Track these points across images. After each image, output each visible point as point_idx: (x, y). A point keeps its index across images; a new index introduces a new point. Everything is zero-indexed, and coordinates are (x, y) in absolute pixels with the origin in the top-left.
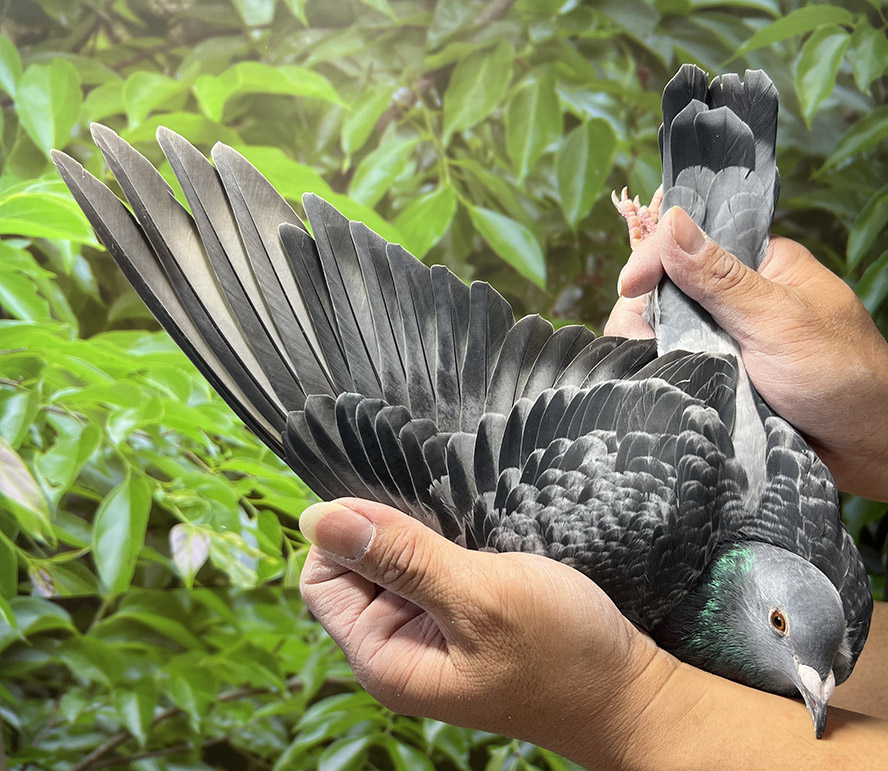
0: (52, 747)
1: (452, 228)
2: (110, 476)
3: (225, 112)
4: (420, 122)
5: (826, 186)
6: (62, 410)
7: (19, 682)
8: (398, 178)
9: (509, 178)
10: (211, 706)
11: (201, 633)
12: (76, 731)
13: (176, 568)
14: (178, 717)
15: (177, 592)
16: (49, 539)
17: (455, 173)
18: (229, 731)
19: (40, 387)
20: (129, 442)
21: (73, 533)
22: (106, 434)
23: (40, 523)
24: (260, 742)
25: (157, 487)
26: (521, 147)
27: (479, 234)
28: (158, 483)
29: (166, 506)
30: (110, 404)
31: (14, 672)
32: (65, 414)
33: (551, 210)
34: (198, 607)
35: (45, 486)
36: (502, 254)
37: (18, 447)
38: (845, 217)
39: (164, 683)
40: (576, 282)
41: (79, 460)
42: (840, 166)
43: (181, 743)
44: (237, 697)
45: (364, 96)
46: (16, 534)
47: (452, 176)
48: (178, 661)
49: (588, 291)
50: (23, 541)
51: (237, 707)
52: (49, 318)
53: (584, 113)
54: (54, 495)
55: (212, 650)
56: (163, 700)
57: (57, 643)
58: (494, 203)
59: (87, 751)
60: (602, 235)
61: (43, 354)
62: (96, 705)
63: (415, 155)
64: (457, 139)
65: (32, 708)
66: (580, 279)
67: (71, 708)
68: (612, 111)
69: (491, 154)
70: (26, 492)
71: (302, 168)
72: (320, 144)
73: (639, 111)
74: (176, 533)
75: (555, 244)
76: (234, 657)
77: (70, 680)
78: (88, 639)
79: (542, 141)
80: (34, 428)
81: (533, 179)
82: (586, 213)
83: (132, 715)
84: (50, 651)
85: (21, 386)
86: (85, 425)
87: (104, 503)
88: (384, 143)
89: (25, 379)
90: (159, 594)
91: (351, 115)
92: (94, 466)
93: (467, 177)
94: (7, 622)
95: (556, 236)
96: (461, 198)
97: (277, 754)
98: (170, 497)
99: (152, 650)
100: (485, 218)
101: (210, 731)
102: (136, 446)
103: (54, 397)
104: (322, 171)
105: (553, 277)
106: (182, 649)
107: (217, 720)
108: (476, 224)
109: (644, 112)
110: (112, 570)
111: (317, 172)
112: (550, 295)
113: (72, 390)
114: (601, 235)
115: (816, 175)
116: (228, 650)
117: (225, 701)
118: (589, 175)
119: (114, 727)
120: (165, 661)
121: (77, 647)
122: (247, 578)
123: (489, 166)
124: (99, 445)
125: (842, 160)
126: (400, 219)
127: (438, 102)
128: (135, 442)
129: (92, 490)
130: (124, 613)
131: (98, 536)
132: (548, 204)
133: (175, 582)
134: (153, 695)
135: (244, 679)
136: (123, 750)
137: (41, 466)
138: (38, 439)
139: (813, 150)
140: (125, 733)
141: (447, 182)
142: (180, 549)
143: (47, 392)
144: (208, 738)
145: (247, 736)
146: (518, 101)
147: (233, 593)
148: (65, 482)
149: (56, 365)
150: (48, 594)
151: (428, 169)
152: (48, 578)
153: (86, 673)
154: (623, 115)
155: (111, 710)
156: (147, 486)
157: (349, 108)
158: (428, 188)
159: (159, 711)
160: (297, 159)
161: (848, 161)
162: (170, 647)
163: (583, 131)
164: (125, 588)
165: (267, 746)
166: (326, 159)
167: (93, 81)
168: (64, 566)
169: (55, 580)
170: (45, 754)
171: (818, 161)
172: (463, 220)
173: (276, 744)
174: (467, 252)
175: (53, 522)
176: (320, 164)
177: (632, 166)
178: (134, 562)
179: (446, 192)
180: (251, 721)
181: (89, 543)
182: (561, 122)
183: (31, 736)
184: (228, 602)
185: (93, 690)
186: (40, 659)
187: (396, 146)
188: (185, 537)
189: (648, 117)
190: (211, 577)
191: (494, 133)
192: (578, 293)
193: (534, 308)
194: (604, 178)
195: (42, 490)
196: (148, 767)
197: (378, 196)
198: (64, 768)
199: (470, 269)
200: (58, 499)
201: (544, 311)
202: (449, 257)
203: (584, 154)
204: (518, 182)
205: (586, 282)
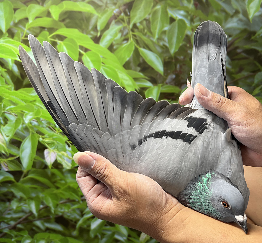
0: (9, 216)
1: (133, 55)
2: (25, 133)
3: (60, 17)
4: (123, 20)
6: (9, 112)
8: (116, 38)
9: (152, 39)
10: (57, 205)
11: (55, 182)
12: (16, 212)
13: (46, 163)
14: (47, 208)
15: (46, 170)
16: (6, 153)
17: (134, 37)
18: (63, 213)
19: (2, 105)
20: (31, 123)
21: (14, 151)
22: (23, 120)
23: (4, 148)
24: (73, 216)
25: (40, 137)
26: (156, 29)
27: (142, 57)
28: (40, 136)
29: (43, 143)
30: (24, 111)
32: (11, 114)
33: (165, 49)
34: (53, 174)
35: (5, 136)
36: (149, 64)
39: (43, 198)
40: (173, 73)
41: (15, 128)
42: (261, 35)
43: (48, 216)
44: (65, 203)
45: (104, 12)
47: (133, 37)
48: (47, 191)
49: (177, 76)
51: (65, 205)
52: (5, 83)
53: (176, 17)
54: (7, 139)
55: (58, 188)
56: (42, 203)
57: (10, 185)
58: (147, 47)
59: (20, 218)
60: (182, 57)
61: (3, 95)
62: (22, 204)
63: (121, 31)
64: (135, 26)
65: (2, 204)
67: (14, 205)
68: (186, 17)
69: (146, 31)
71: (84, 35)
72: (90, 27)
73: (194, 16)
74: (46, 151)
75: (166, 60)
77: (14, 196)
78: (19, 184)
79: (163, 27)
80: (1, 118)
81: (159, 39)
82: (177, 50)
83: (33, 207)
84: (8, 187)
86: (17, 117)
87: (23, 142)
88: (111, 27)
90: (40, 170)
91: (100, 18)
92: (19, 130)
93: (138, 38)
95: (167, 58)
96: (136, 45)
97: (78, 220)
98: (44, 140)
99: (39, 188)
100: (144, 52)
101: (57, 213)
102: (33, 124)
103: (7, 109)
104: (91, 36)
105: (165, 71)
106: (48, 188)
107: (59, 210)
108: (141, 54)
109: (196, 17)
110: (26, 163)
111: (89, 36)
112: (165, 77)
113: (12, 106)
115: (253, 38)
116: (62, 188)
117: (62, 203)
118: (178, 38)
119: (28, 211)
120: (43, 191)
121: (16, 186)
122: (68, 166)
123: (145, 35)
124: (21, 123)
126: (116, 52)
127: (129, 14)
128: (33, 123)
129: (20, 138)
130: (30, 176)
131: (22, 152)
132: (164, 47)
133: (46, 167)
134: (39, 201)
135: (67, 197)
136: (30, 218)
137: (3, 130)
138: (2, 122)
140: (31, 213)
141: (131, 40)
142: (47, 156)
143: (5, 107)
144: (57, 215)
145: (69, 214)
146: (155, 13)
147: (64, 170)
148: (11, 135)
149: (7, 99)
150: (7, 170)
151: (125, 36)
152: (6, 165)
153: (19, 194)
154: (189, 18)
155: (26, 205)
156: (37, 137)
157: (100, 15)
158: (125, 42)
159: (41, 206)
160: (83, 32)
162: (44, 187)
163: (176, 23)
164: (30, 168)
165: (75, 218)
166: (92, 32)
167: (17, 7)
168: (11, 161)
169: (8, 166)
170: (7, 219)
172: (136, 52)
173: (78, 217)
174: (138, 63)
175: (7, 147)
176: (91, 34)
177: (192, 35)
178: (33, 160)
179: (131, 43)
180: (70, 210)
181: (19, 154)
182: (169, 20)
183: (3, 213)
184: (62, 173)
185: (21, 200)
186: (4, 190)
188: (49, 153)
189: (198, 18)
190: (57, 165)
191: (147, 24)
192: (174, 76)
193: (159, 81)
194: (183, 39)
195: (4, 138)
196: (38, 223)
197: (109, 44)
198: (13, 223)
199: (139, 69)
200: (9, 140)
201: (163, 82)
202: (132, 64)
203: (176, 31)
204: (155, 40)
205: (176, 73)
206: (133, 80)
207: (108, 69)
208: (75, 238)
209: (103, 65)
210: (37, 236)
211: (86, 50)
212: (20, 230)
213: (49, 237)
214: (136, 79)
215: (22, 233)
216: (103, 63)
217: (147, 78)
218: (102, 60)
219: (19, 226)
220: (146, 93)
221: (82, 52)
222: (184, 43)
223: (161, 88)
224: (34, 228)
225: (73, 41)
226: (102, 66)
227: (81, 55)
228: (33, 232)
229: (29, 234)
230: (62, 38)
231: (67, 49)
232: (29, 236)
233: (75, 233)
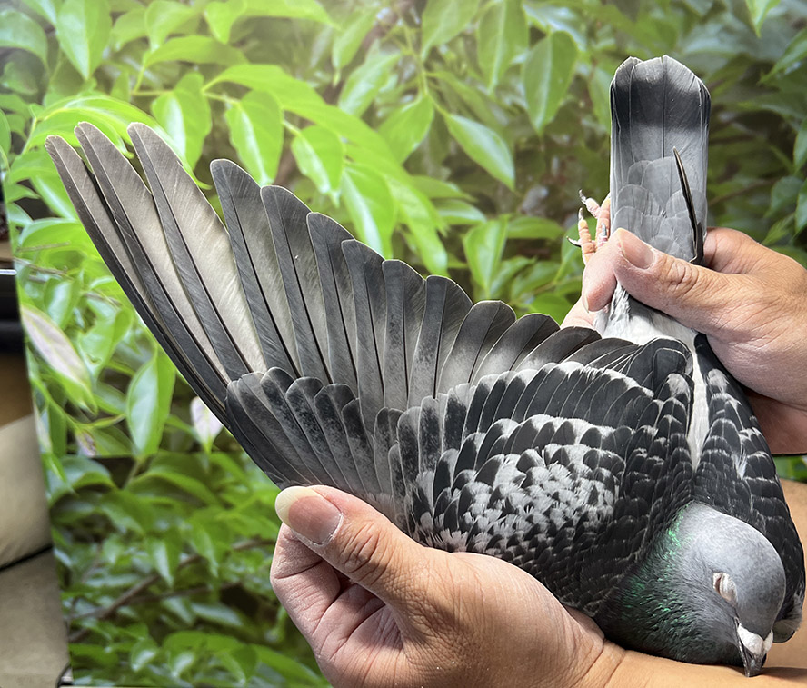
0: (97, 584)
1: (430, 134)
2: (140, 354)
3: (232, 35)
4: (401, 39)
5: (774, 90)
6: (99, 295)
7: (69, 528)
8: (383, 89)
9: (480, 88)
10: (227, 555)
11: (218, 491)
12: (116, 571)
13: (196, 435)
14: (199, 563)
15: (198, 456)
16: (91, 406)
17: (432, 84)
18: (242, 576)
19: (81, 276)
21: (110, 401)
22: (136, 318)
23: (84, 394)
26: (491, 59)
27: (453, 139)
31: (65, 520)
32: (102, 299)
33: (519, 116)
34: (216, 468)
35: (87, 362)
36: (475, 157)
37: (64, 327)
38: (792, 118)
39: (187, 533)
40: (542, 182)
41: (114, 339)
42: (788, 71)
43: (201, 585)
44: (248, 548)
45: (352, 17)
46: (64, 402)
47: (430, 87)
48: (199, 515)
49: (553, 190)
50: (70, 409)
51: (249, 556)
53: (548, 27)
54: (94, 369)
55: (228, 506)
56: (187, 549)
57: (99, 496)
58: (468, 111)
59: (125, 589)
61: (83, 248)
62: (132, 549)
63: (397, 69)
64: (434, 54)
65: (80, 551)
66: (545, 179)
67: (111, 552)
68: (574, 25)
69: (464, 66)
70: (72, 367)
71: (298, 82)
72: (314, 61)
73: (598, 24)
74: (194, 405)
75: (523, 147)
76: (247, 512)
77: (110, 528)
78: (124, 493)
79: (510, 53)
80: (77, 311)
81: (503, 88)
82: (551, 119)
83: (161, 560)
84: (95, 503)
85: (67, 276)
86: (118, 309)
87: (136, 377)
88: (369, 58)
89: (69, 269)
90: (181, 456)
91: (340, 34)
92: (126, 345)
93: (443, 88)
94: (59, 477)
95: (524, 140)
96: (438, 107)
99: (177, 505)
100: (460, 125)
101: (226, 576)
103: (93, 285)
104: (316, 85)
105: (521, 178)
106: (202, 505)
107: (232, 567)
108: (451, 130)
109: (603, 25)
110: (143, 436)
111: (311, 85)
112: (518, 194)
113: (107, 280)
114: (564, 139)
115: (764, 79)
116: (241, 506)
117: (239, 550)
118: (553, 83)
119: (147, 569)
120: (188, 515)
121: (115, 500)
123: (462, 77)
124: (131, 326)
125: (790, 64)
126: (383, 127)
127: (417, 20)
129: (126, 365)
130: (154, 472)
131: (131, 405)
132: (516, 111)
133: (196, 447)
134: (178, 543)
135: (254, 532)
136: (154, 590)
137: (83, 344)
138: (80, 321)
139: (762, 56)
140: (156, 576)
141: (425, 92)
142: (199, 419)
143: (87, 280)
144: (225, 582)
145: (257, 581)
146: (489, 17)
147: (244, 457)
148: (103, 359)
149: (94, 257)
150: (91, 454)
151: (408, 81)
152: (91, 439)
153: (123, 522)
154: (583, 28)
155: (144, 554)
157: (338, 27)
158: (408, 98)
159: (184, 558)
160: (294, 74)
161: (796, 65)
162: (192, 503)
163: (547, 43)
164: (154, 450)
166: (319, 74)
167: (119, 9)
168: (104, 431)
169: (97, 442)
170: (91, 590)
171: (767, 66)
172: (440, 128)
174: (443, 156)
175: (94, 392)
176: (315, 79)
177: (592, 75)
178: (161, 429)
179: (425, 101)
181: (123, 411)
182: (527, 35)
183: (80, 574)
184: (240, 464)
185: (129, 538)
186: (85, 509)
187: (380, 60)
189: (607, 29)
190: (225, 442)
191: (466, 46)
192: (543, 192)
193: (504, 207)
194: (567, 86)
195: (85, 365)
196: (175, 604)
197: (364, 106)
198: (107, 603)
199: (446, 172)
200: (99, 373)
201: (512, 209)
202: (427, 161)
203: (548, 64)
204: (489, 91)
205: (550, 182)
206: (429, 203)
207: (361, 175)
208: (275, 647)
209: (349, 162)
210: (173, 640)
211: (303, 123)
212: (126, 622)
213: (203, 644)
214: (438, 202)
215: (131, 632)
216: (348, 158)
217: (468, 197)
218: (345, 149)
219: (125, 611)
220: (466, 240)
221: (292, 128)
222: (570, 98)
223: (507, 226)
224: (165, 618)
225: (266, 99)
226: (347, 165)
227: (288, 136)
228: (161, 630)
229: (151, 634)
230: (237, 91)
231: (253, 120)
232: (151, 640)
233: (275, 634)
